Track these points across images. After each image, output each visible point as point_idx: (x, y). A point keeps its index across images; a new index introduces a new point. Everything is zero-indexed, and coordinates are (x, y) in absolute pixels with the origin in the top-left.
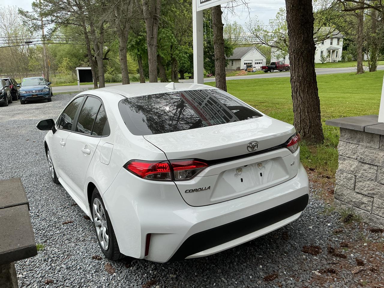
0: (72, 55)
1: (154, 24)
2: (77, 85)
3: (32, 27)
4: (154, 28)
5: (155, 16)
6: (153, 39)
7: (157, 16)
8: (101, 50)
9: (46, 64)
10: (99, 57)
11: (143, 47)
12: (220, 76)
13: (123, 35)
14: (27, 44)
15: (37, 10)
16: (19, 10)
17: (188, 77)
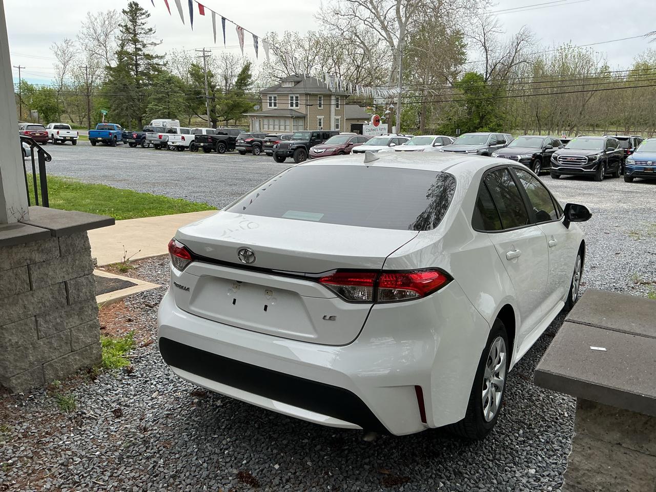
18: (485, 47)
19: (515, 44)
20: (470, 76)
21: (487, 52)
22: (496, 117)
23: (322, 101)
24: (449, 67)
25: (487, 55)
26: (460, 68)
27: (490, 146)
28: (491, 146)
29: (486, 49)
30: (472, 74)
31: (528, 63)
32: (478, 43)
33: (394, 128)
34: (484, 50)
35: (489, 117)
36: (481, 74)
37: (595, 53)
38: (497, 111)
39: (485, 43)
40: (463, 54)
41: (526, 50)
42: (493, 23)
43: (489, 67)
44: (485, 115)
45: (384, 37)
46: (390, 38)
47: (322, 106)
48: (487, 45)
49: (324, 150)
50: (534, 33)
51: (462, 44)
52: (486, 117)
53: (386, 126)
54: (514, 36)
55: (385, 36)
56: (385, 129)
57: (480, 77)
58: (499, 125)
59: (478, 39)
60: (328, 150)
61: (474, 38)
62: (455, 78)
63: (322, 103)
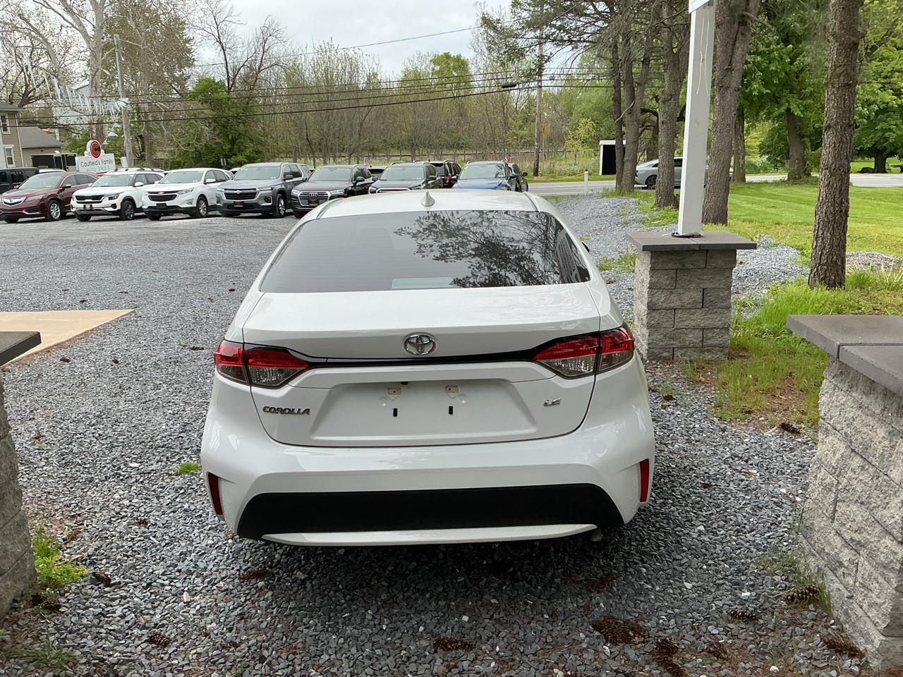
0: (606, 112)
1: (740, 36)
2: (583, 180)
3: (505, 52)
4: (737, 45)
5: (744, 16)
6: (729, 73)
7: (749, 17)
8: (637, 101)
9: (538, 134)
10: (631, 117)
11: (747, 91)
12: (830, 172)
13: (674, 66)
14: (505, 89)
15: (519, 15)
16: (483, 18)
17: (897, 166)
18: (220, 43)
19: (261, 40)
20: (206, 83)
21: (224, 51)
22: (252, 141)
23: (7, 121)
24: (171, 71)
25: (225, 55)
26: (187, 70)
27: (284, 180)
28: (287, 181)
29: (222, 47)
30: (208, 80)
31: (282, 67)
32: (210, 38)
33: (123, 159)
34: (220, 48)
35: (242, 140)
36: (221, 81)
37: (364, 55)
38: (252, 133)
39: (219, 37)
40: (189, 51)
41: (276, 50)
42: (227, 10)
43: (230, 72)
44: (236, 139)
45: (71, 23)
46: (81, 24)
47: (8, 128)
48: (223, 41)
49: (22, 199)
50: (284, 26)
51: (184, 37)
52: (238, 141)
53: (111, 156)
54: (258, 30)
55: (72, 21)
56: (110, 161)
57: (220, 85)
58: (258, 152)
59: (209, 31)
60: (29, 199)
61: (203, 29)
62: (182, 86)
63: (8, 125)
